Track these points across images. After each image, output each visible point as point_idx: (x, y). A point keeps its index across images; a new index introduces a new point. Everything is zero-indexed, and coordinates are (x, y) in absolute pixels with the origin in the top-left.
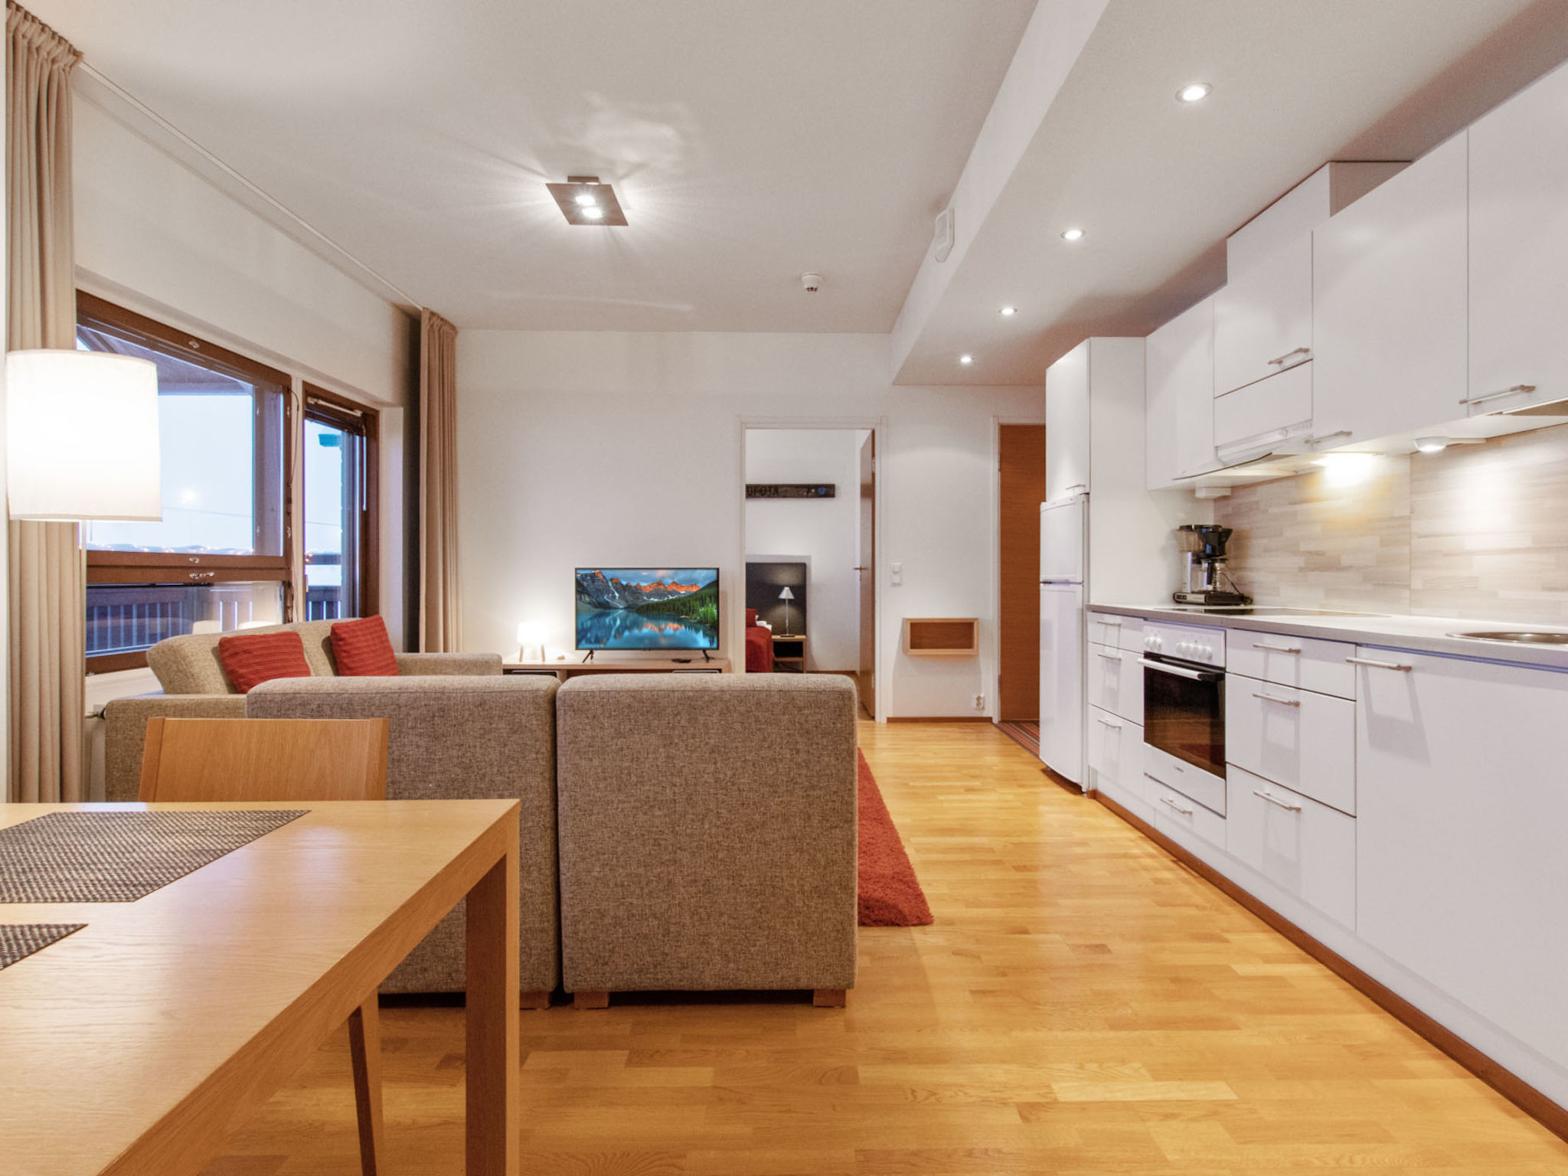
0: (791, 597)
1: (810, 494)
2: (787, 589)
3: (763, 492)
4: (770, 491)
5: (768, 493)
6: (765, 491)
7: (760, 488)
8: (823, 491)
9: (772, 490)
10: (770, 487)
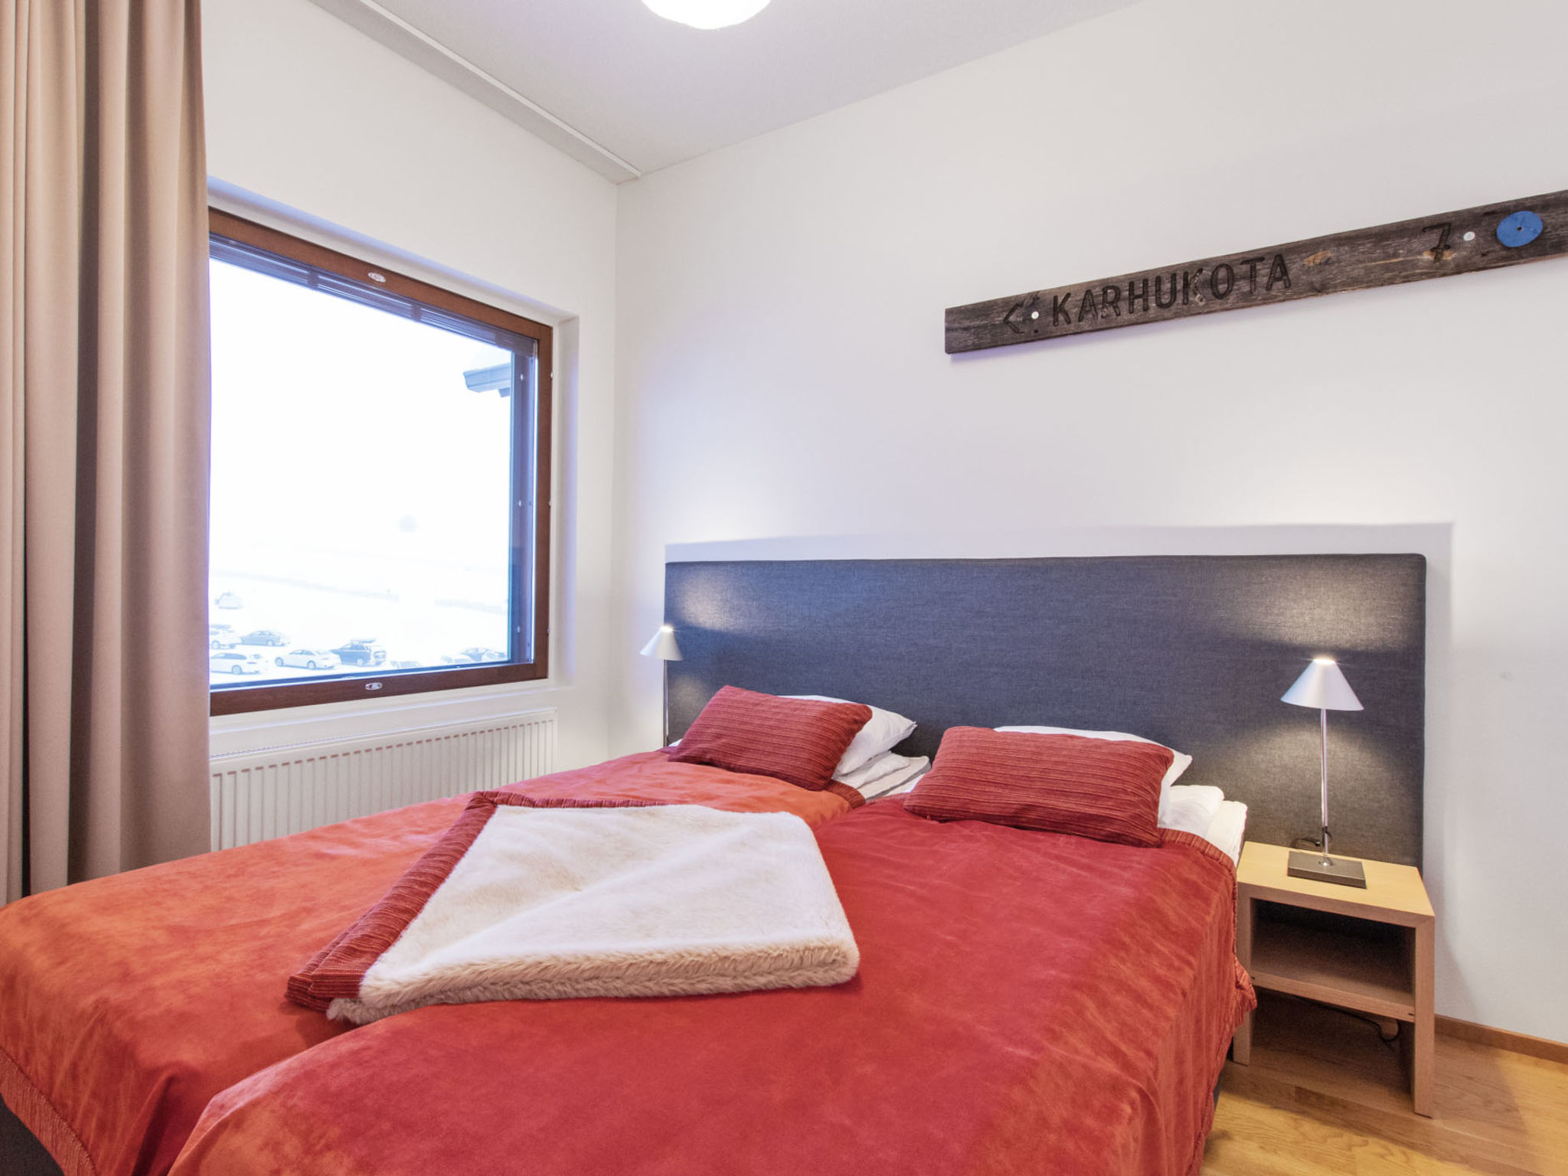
0: (1348, 701)
1: (1449, 256)
2: (1323, 665)
3: (1222, 288)
4: (1252, 276)
5: (1244, 286)
6: (1231, 279)
7: (1207, 273)
8: (1515, 232)
9: (1263, 271)
10: (1252, 260)
